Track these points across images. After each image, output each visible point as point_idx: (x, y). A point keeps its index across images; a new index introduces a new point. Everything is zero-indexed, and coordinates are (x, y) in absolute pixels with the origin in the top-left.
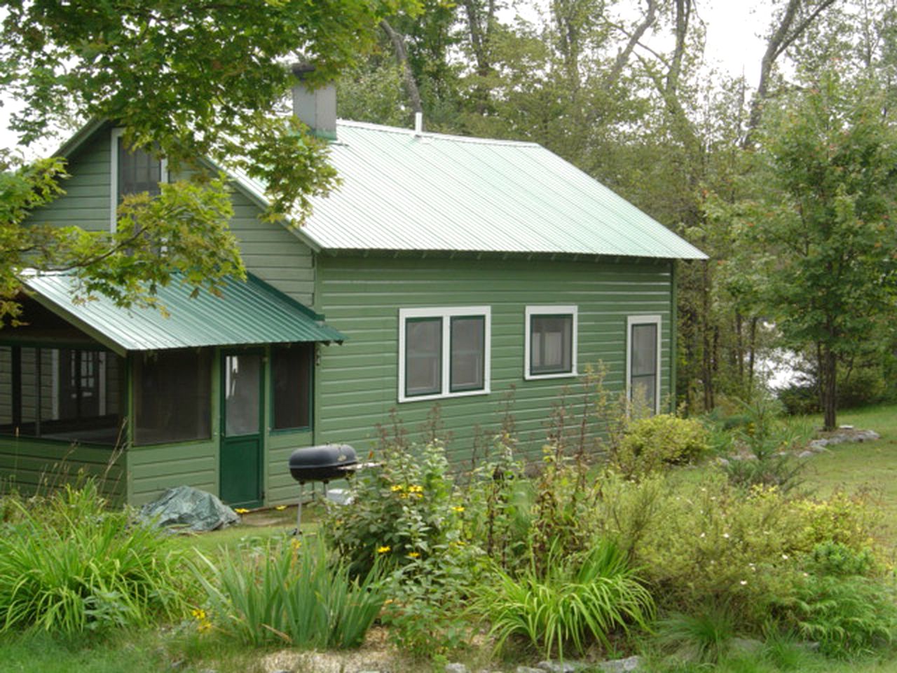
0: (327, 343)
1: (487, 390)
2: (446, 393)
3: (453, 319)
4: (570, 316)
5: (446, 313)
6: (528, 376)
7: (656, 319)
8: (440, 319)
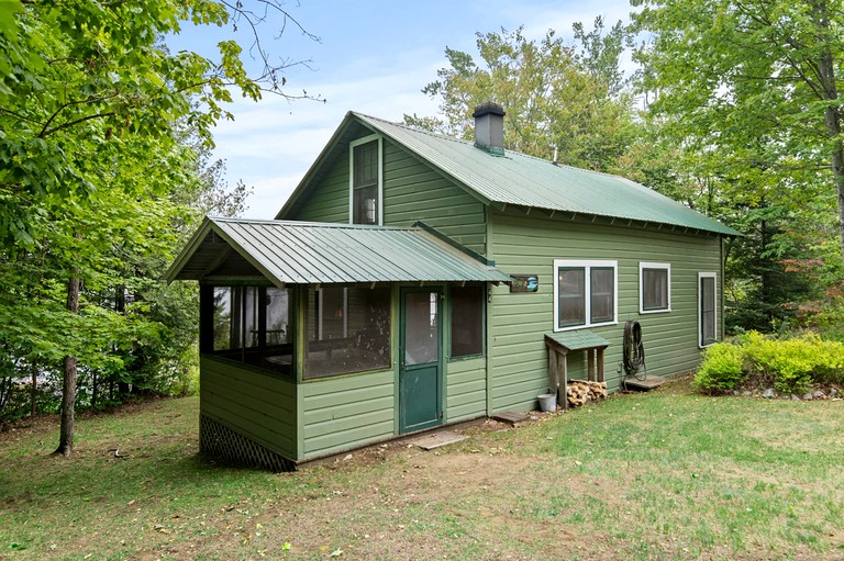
0: (496, 283)
1: (616, 322)
2: (588, 324)
3: (592, 269)
4: (666, 271)
5: (588, 264)
6: (642, 312)
7: (713, 274)
8: (583, 269)
